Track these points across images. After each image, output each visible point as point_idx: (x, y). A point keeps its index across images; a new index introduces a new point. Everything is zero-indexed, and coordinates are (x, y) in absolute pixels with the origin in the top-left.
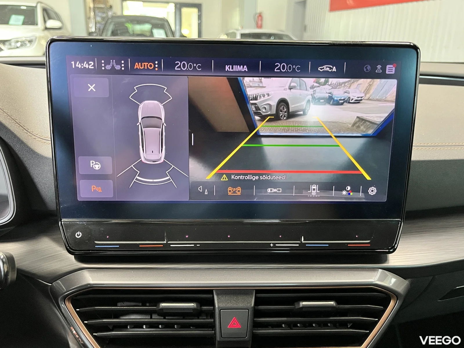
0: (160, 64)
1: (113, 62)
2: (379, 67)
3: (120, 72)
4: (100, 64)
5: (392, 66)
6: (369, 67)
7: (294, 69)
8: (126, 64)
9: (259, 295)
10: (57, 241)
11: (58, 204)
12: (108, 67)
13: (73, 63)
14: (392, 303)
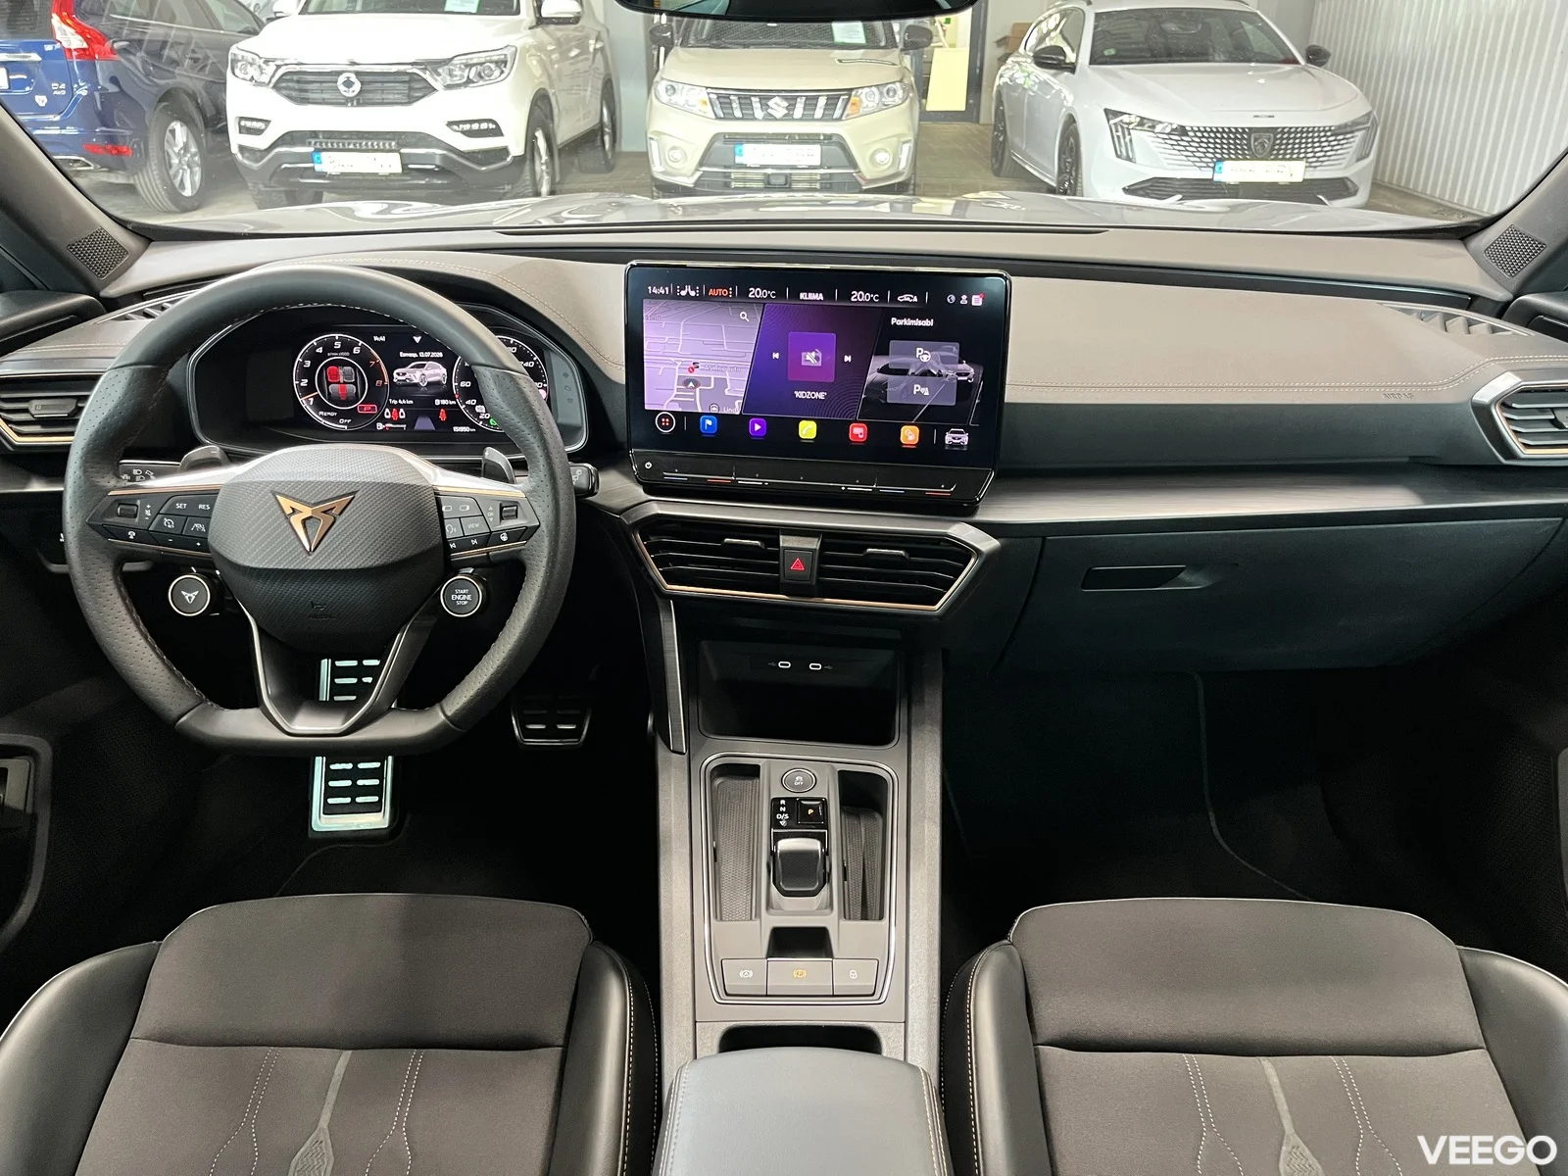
0: (734, 291)
1: (688, 288)
2: (964, 297)
3: (694, 298)
4: (675, 289)
5: (978, 297)
6: (953, 298)
7: (872, 298)
8: (701, 290)
9: (827, 540)
10: (628, 474)
11: (629, 438)
12: (683, 293)
13: (650, 288)
14: (972, 561)
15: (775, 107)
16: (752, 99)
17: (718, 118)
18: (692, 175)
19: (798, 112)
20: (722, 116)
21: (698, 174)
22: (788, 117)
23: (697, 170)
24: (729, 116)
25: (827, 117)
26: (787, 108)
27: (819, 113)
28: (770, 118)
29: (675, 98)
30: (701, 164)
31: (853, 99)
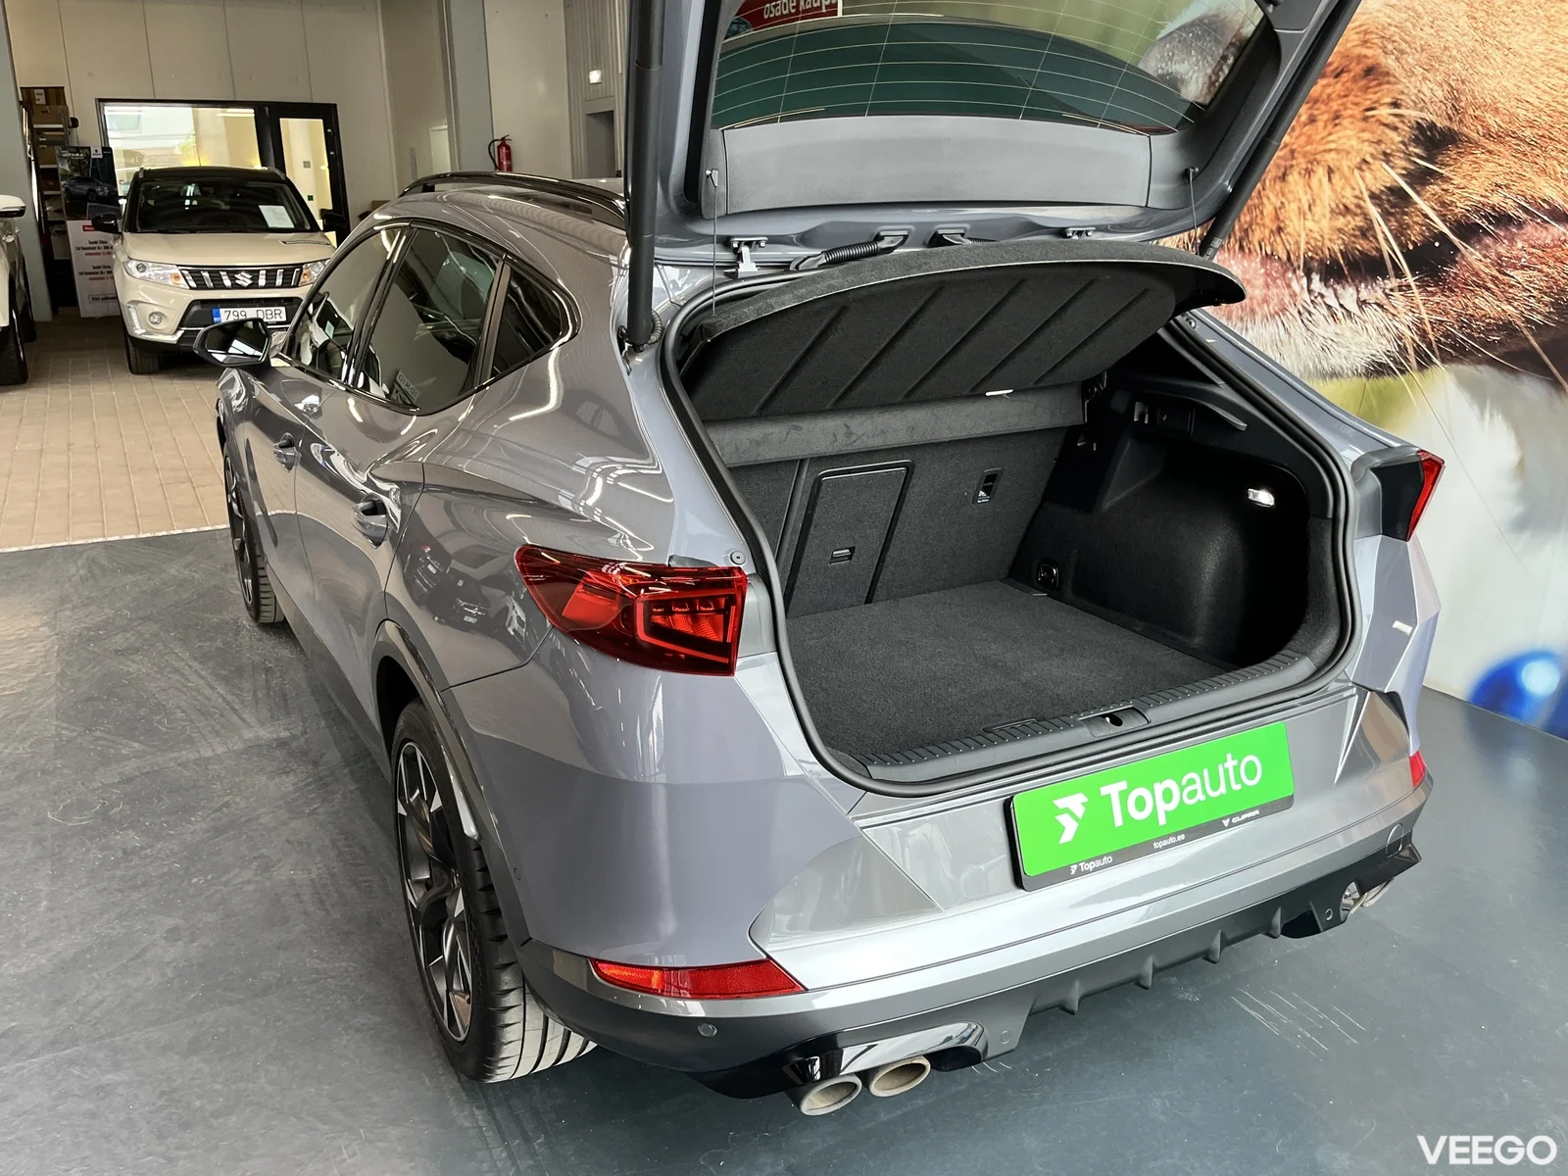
15: (241, 278)
16: (222, 273)
17: (191, 288)
18: (175, 333)
19: (262, 282)
20: (195, 286)
21: (180, 333)
22: (254, 286)
23: (178, 329)
24: (201, 286)
25: (286, 285)
26: (251, 279)
27: (279, 282)
28: (236, 286)
29: (146, 274)
30: (181, 325)
31: (304, 272)
